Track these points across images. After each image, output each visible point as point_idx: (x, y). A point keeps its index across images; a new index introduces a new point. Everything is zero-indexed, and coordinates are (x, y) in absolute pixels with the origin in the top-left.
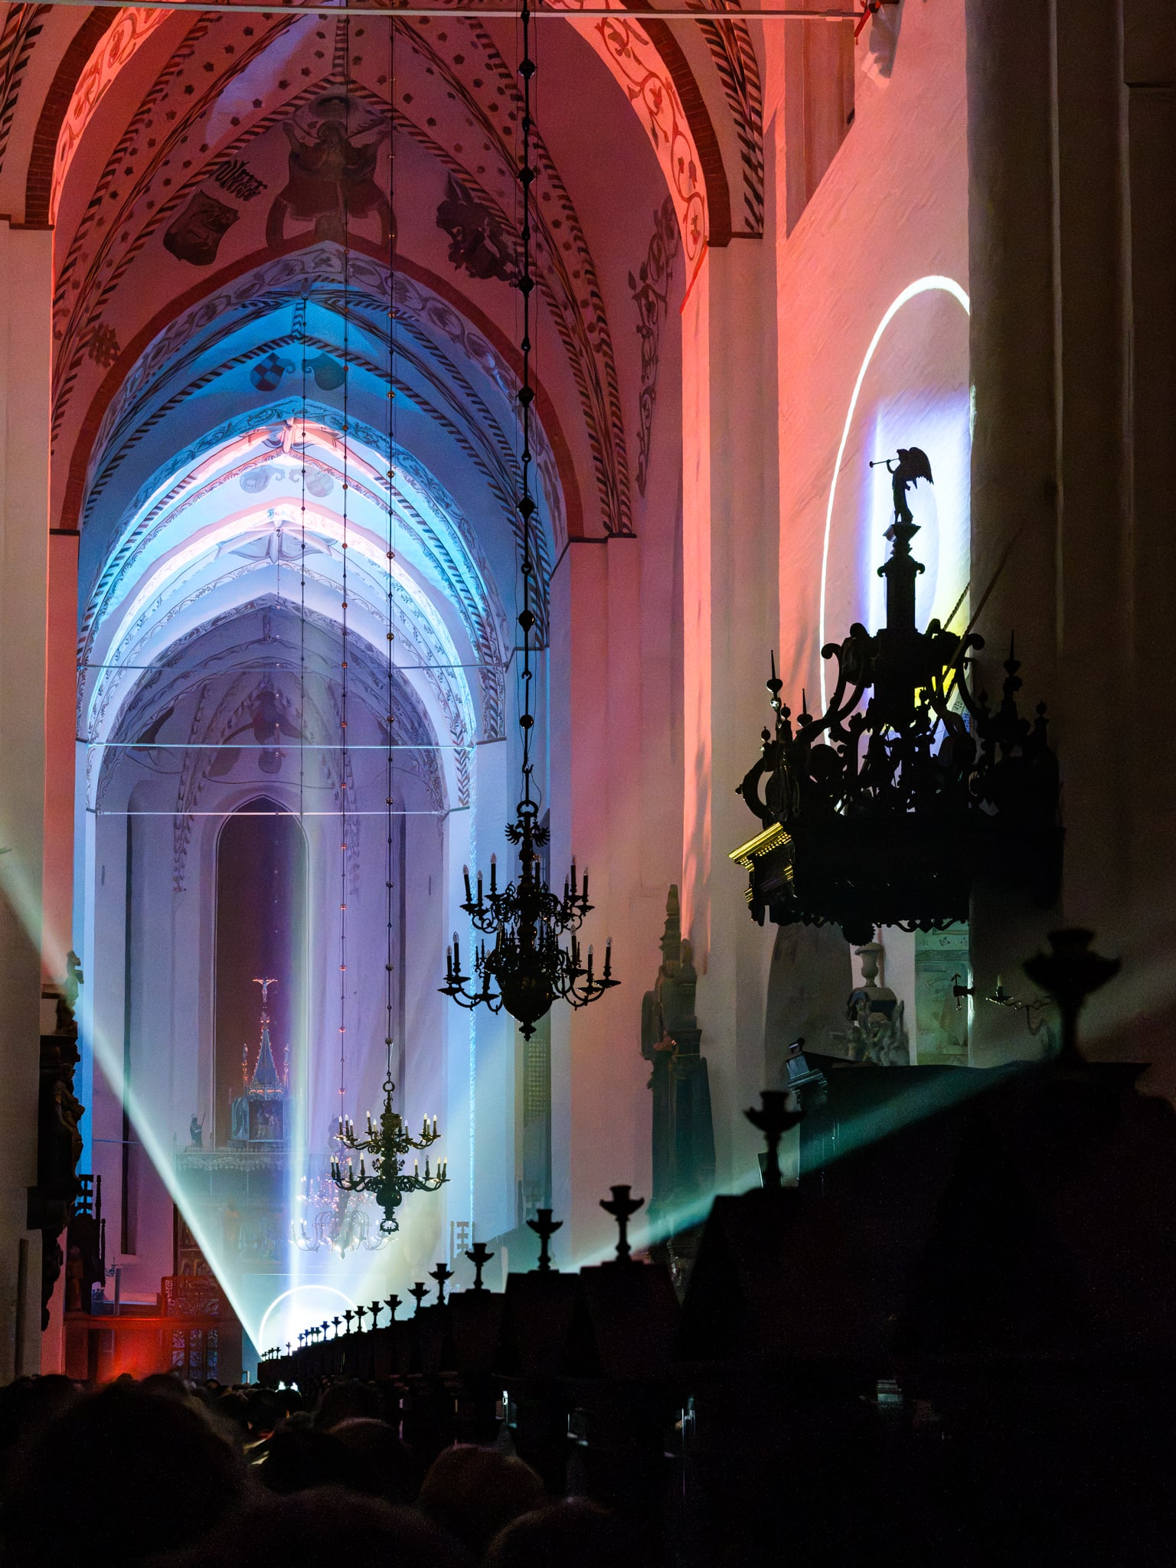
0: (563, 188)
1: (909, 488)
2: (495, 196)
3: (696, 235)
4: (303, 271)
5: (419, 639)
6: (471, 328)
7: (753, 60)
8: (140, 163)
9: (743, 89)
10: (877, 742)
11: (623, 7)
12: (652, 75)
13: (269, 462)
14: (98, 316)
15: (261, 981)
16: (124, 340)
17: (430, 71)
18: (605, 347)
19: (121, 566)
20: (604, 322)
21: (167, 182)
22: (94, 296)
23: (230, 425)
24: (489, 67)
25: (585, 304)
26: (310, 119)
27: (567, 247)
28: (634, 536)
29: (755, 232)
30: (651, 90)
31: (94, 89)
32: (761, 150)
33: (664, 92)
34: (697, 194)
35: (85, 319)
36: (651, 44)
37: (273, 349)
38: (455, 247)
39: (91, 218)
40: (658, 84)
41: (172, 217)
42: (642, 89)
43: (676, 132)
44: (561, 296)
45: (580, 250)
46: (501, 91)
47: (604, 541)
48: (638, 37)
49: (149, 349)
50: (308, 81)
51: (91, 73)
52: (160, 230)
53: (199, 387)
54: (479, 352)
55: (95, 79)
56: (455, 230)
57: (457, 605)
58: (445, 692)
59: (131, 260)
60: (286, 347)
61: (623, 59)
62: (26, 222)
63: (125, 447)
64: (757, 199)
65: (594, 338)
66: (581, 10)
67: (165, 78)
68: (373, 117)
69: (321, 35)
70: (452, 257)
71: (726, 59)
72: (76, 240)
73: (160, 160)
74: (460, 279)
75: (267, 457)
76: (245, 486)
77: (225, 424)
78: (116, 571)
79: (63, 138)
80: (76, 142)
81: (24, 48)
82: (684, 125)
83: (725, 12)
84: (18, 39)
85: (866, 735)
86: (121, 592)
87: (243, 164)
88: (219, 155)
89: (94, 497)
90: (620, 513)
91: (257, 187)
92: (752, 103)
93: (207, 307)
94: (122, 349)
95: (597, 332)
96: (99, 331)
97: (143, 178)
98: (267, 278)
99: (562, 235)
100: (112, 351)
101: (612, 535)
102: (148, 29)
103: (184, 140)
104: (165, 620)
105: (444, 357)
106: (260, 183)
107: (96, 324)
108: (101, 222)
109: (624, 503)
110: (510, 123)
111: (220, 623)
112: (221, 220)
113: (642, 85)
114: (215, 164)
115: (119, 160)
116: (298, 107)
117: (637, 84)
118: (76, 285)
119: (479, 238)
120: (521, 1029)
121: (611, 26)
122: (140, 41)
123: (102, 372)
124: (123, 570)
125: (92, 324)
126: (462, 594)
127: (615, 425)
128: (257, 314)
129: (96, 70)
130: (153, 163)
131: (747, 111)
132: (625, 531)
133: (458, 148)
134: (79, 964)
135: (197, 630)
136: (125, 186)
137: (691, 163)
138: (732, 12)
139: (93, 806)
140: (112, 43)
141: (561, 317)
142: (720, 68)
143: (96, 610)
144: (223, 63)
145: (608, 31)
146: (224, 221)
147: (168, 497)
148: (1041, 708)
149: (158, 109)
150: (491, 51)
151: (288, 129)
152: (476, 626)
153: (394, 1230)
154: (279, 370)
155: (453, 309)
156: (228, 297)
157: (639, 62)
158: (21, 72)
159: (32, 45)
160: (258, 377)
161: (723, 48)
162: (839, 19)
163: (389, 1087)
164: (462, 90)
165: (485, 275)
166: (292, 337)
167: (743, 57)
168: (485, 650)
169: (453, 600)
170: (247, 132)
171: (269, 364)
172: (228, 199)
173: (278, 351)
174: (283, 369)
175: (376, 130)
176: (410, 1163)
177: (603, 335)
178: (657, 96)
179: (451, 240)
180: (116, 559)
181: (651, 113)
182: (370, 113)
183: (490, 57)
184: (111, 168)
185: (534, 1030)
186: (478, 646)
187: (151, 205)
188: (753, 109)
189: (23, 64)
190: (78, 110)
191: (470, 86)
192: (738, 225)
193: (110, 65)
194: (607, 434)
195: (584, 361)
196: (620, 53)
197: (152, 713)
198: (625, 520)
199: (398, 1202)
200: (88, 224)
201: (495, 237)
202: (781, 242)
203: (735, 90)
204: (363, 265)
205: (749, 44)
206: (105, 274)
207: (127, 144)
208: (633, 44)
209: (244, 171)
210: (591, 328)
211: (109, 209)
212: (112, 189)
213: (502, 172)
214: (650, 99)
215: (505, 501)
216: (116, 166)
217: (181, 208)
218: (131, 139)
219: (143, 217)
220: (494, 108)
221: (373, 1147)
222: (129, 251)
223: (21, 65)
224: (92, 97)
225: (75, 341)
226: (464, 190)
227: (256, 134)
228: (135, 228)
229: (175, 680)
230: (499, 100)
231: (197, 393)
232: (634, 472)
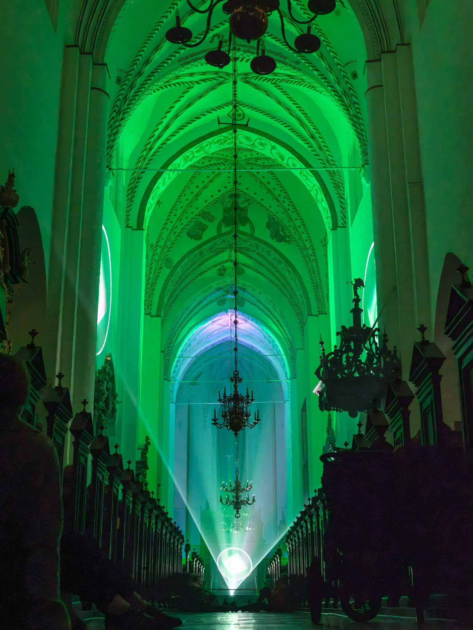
0: (300, 217)
1: (358, 289)
2: (282, 220)
3: (329, 227)
4: (228, 241)
5: (275, 349)
6: (277, 256)
7: (341, 180)
8: (179, 213)
9: (339, 189)
10: (348, 357)
11: (305, 168)
12: (315, 185)
13: (225, 297)
14: (167, 255)
15: (228, 456)
16: (175, 261)
17: (261, 186)
18: (315, 260)
19: (181, 328)
20: (315, 253)
21: (187, 218)
22: (166, 250)
23: (211, 286)
24: (277, 185)
25: (309, 248)
26: (228, 200)
27: (303, 233)
28: (327, 314)
29: (345, 226)
30: (315, 189)
31: (158, 193)
32: (345, 204)
33: (318, 190)
34: (329, 217)
35: (163, 257)
36: (314, 177)
37: (222, 264)
38: (272, 233)
39: (165, 228)
40: (317, 188)
41: (188, 227)
42: (313, 189)
43: (322, 200)
44: (302, 247)
45: (307, 233)
46: (281, 191)
47: (318, 316)
48: (310, 175)
49: (182, 264)
50: (226, 190)
51: (156, 189)
52: (185, 231)
53: (201, 275)
54: (280, 262)
55: (157, 191)
56: (271, 229)
57: (283, 338)
58: (283, 365)
59: (177, 239)
60: (226, 263)
61: (307, 181)
62: (137, 228)
63: (179, 293)
64: (345, 217)
65: (312, 258)
66: (295, 169)
67: (185, 190)
68: (246, 199)
69: (229, 177)
70: (271, 237)
71: (334, 180)
72: (160, 234)
73: (185, 212)
74: (273, 242)
75: (224, 295)
76: (218, 304)
77: (209, 286)
78: (180, 329)
79: (148, 206)
80: (153, 207)
81: (137, 182)
82: (324, 198)
83: (332, 168)
84: (135, 180)
85: (344, 356)
86: (181, 336)
87: (209, 213)
88: (202, 210)
89: (170, 307)
90: (322, 307)
91: (214, 219)
92: (342, 192)
93: (200, 252)
94: (175, 264)
95: (313, 256)
96: (167, 259)
97: (180, 216)
98: (218, 243)
99: (301, 230)
100: (172, 265)
101: (320, 314)
102: (173, 177)
103: (191, 206)
104: (197, 345)
105: (273, 265)
106: (214, 218)
107: (167, 257)
108: (167, 229)
109: (323, 304)
110: (284, 200)
111: (214, 345)
112: (203, 228)
113: (313, 188)
114: (200, 213)
115: (172, 212)
116: (224, 197)
117: (311, 188)
118: (160, 246)
119: (278, 231)
120: (234, 434)
121: (303, 173)
122: (171, 180)
123: (168, 271)
124: (182, 329)
125: (165, 258)
126: (284, 334)
127: (319, 282)
128: (217, 254)
129: (158, 188)
130: (183, 213)
131: (341, 194)
132: (324, 312)
133: (270, 207)
134: (149, 440)
135: (207, 347)
136: (174, 219)
137: (327, 208)
138: (334, 168)
139: (174, 402)
140: (162, 181)
141: (302, 252)
142: (333, 183)
143: (173, 341)
144: (201, 185)
145: (302, 174)
146: (204, 228)
147: (195, 307)
148: (395, 347)
149: (183, 199)
150: (277, 180)
151: (222, 203)
152: (289, 344)
153: (239, 517)
154: (225, 270)
155: (272, 251)
156: (206, 249)
157: (311, 182)
158: (136, 189)
159: (139, 182)
160: (219, 272)
161: (333, 177)
162: (354, 169)
163: (237, 472)
164: (270, 191)
165: (281, 241)
166: (228, 260)
167: (338, 180)
168: (292, 351)
169: (282, 336)
170: (209, 204)
171: (222, 269)
172: (205, 222)
173: (224, 265)
174: (226, 270)
175: (247, 202)
176: (243, 496)
177: (315, 257)
178: (317, 192)
179: (270, 232)
180: (179, 326)
181: (316, 195)
182: (245, 198)
183: (277, 182)
184: (170, 214)
185: (238, 434)
186: (290, 350)
187: (182, 224)
188: (342, 194)
189: (137, 187)
190: (153, 199)
191: (272, 190)
192: (340, 224)
193: (163, 187)
194: (317, 285)
195: (310, 264)
196: (306, 180)
197: (195, 374)
198: (323, 309)
199: (240, 508)
200: (163, 230)
201: (282, 230)
202: (350, 228)
203: (337, 189)
204: (246, 239)
205: (340, 176)
206: (169, 244)
207: (175, 208)
208: (309, 177)
209: (210, 215)
210: (311, 255)
211: (170, 226)
212: (170, 220)
213: (283, 213)
214: (315, 192)
215: (293, 306)
216: (171, 214)
217: (192, 224)
218: (175, 207)
219: (180, 227)
220: (279, 195)
221: (232, 491)
222: (176, 237)
223: (136, 187)
224: (157, 195)
225: (160, 262)
226: (272, 217)
227: (212, 204)
228: (178, 230)
229: (202, 364)
230: (281, 193)
231: (201, 277)
232: (325, 296)
